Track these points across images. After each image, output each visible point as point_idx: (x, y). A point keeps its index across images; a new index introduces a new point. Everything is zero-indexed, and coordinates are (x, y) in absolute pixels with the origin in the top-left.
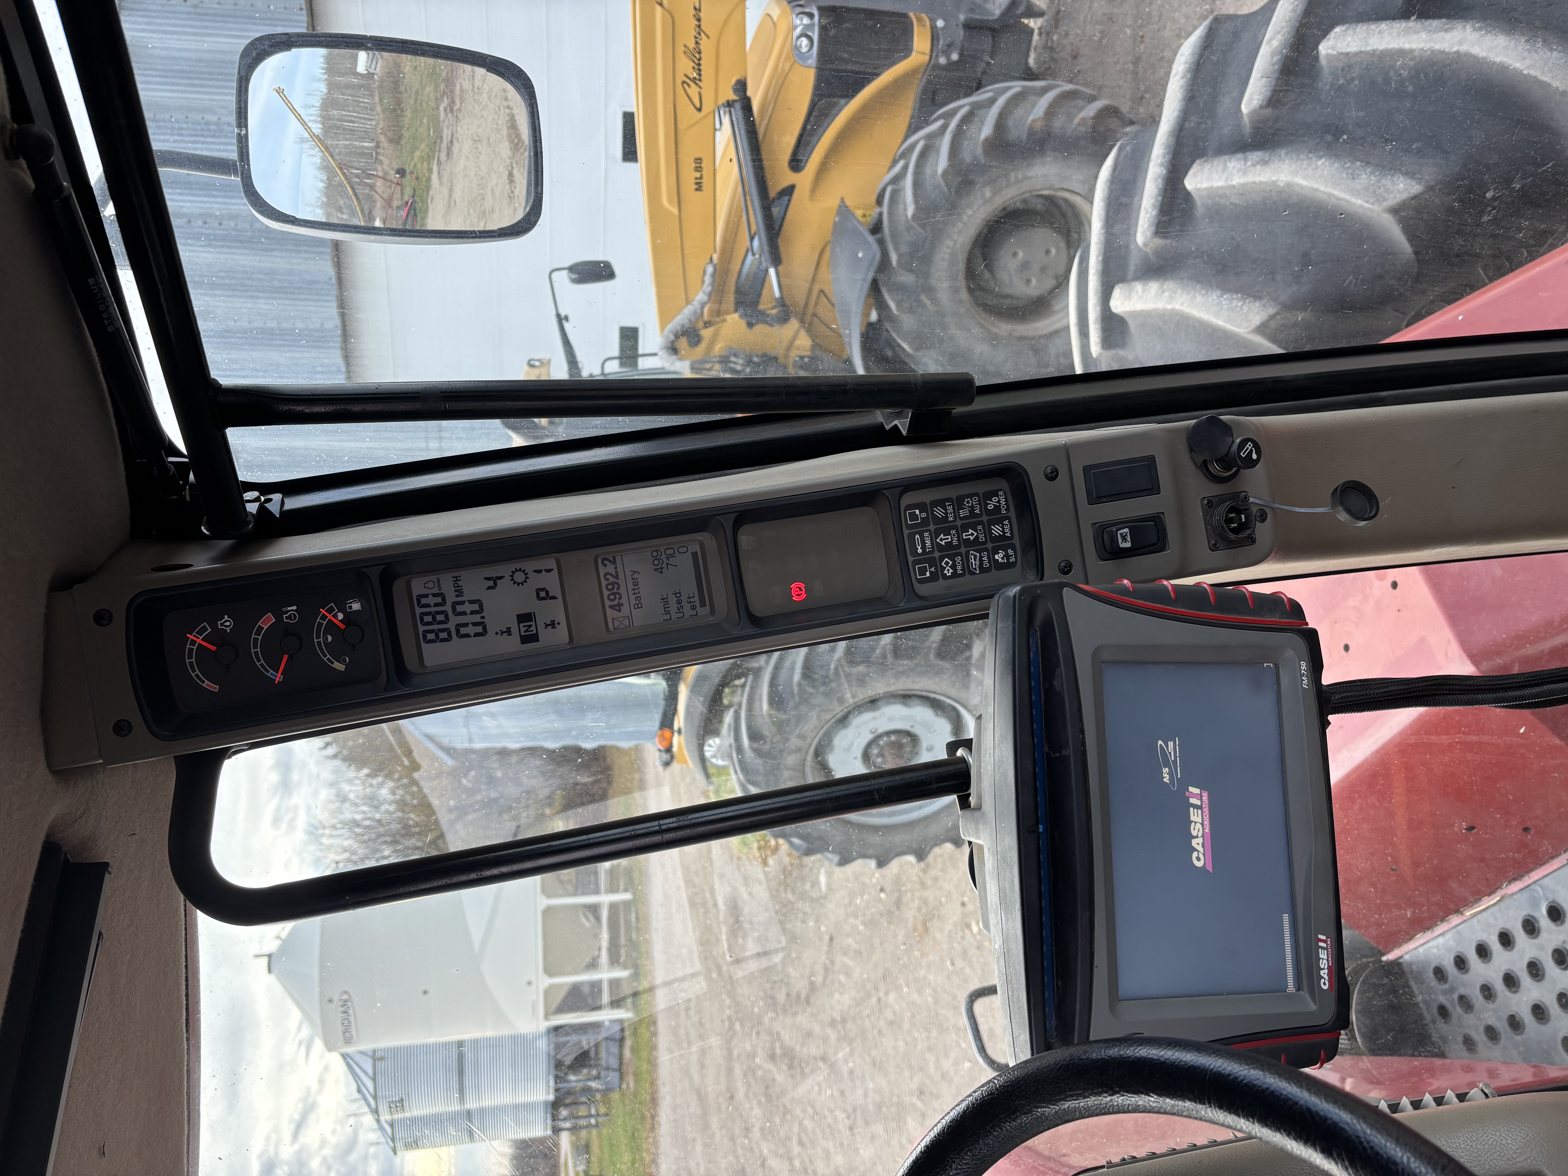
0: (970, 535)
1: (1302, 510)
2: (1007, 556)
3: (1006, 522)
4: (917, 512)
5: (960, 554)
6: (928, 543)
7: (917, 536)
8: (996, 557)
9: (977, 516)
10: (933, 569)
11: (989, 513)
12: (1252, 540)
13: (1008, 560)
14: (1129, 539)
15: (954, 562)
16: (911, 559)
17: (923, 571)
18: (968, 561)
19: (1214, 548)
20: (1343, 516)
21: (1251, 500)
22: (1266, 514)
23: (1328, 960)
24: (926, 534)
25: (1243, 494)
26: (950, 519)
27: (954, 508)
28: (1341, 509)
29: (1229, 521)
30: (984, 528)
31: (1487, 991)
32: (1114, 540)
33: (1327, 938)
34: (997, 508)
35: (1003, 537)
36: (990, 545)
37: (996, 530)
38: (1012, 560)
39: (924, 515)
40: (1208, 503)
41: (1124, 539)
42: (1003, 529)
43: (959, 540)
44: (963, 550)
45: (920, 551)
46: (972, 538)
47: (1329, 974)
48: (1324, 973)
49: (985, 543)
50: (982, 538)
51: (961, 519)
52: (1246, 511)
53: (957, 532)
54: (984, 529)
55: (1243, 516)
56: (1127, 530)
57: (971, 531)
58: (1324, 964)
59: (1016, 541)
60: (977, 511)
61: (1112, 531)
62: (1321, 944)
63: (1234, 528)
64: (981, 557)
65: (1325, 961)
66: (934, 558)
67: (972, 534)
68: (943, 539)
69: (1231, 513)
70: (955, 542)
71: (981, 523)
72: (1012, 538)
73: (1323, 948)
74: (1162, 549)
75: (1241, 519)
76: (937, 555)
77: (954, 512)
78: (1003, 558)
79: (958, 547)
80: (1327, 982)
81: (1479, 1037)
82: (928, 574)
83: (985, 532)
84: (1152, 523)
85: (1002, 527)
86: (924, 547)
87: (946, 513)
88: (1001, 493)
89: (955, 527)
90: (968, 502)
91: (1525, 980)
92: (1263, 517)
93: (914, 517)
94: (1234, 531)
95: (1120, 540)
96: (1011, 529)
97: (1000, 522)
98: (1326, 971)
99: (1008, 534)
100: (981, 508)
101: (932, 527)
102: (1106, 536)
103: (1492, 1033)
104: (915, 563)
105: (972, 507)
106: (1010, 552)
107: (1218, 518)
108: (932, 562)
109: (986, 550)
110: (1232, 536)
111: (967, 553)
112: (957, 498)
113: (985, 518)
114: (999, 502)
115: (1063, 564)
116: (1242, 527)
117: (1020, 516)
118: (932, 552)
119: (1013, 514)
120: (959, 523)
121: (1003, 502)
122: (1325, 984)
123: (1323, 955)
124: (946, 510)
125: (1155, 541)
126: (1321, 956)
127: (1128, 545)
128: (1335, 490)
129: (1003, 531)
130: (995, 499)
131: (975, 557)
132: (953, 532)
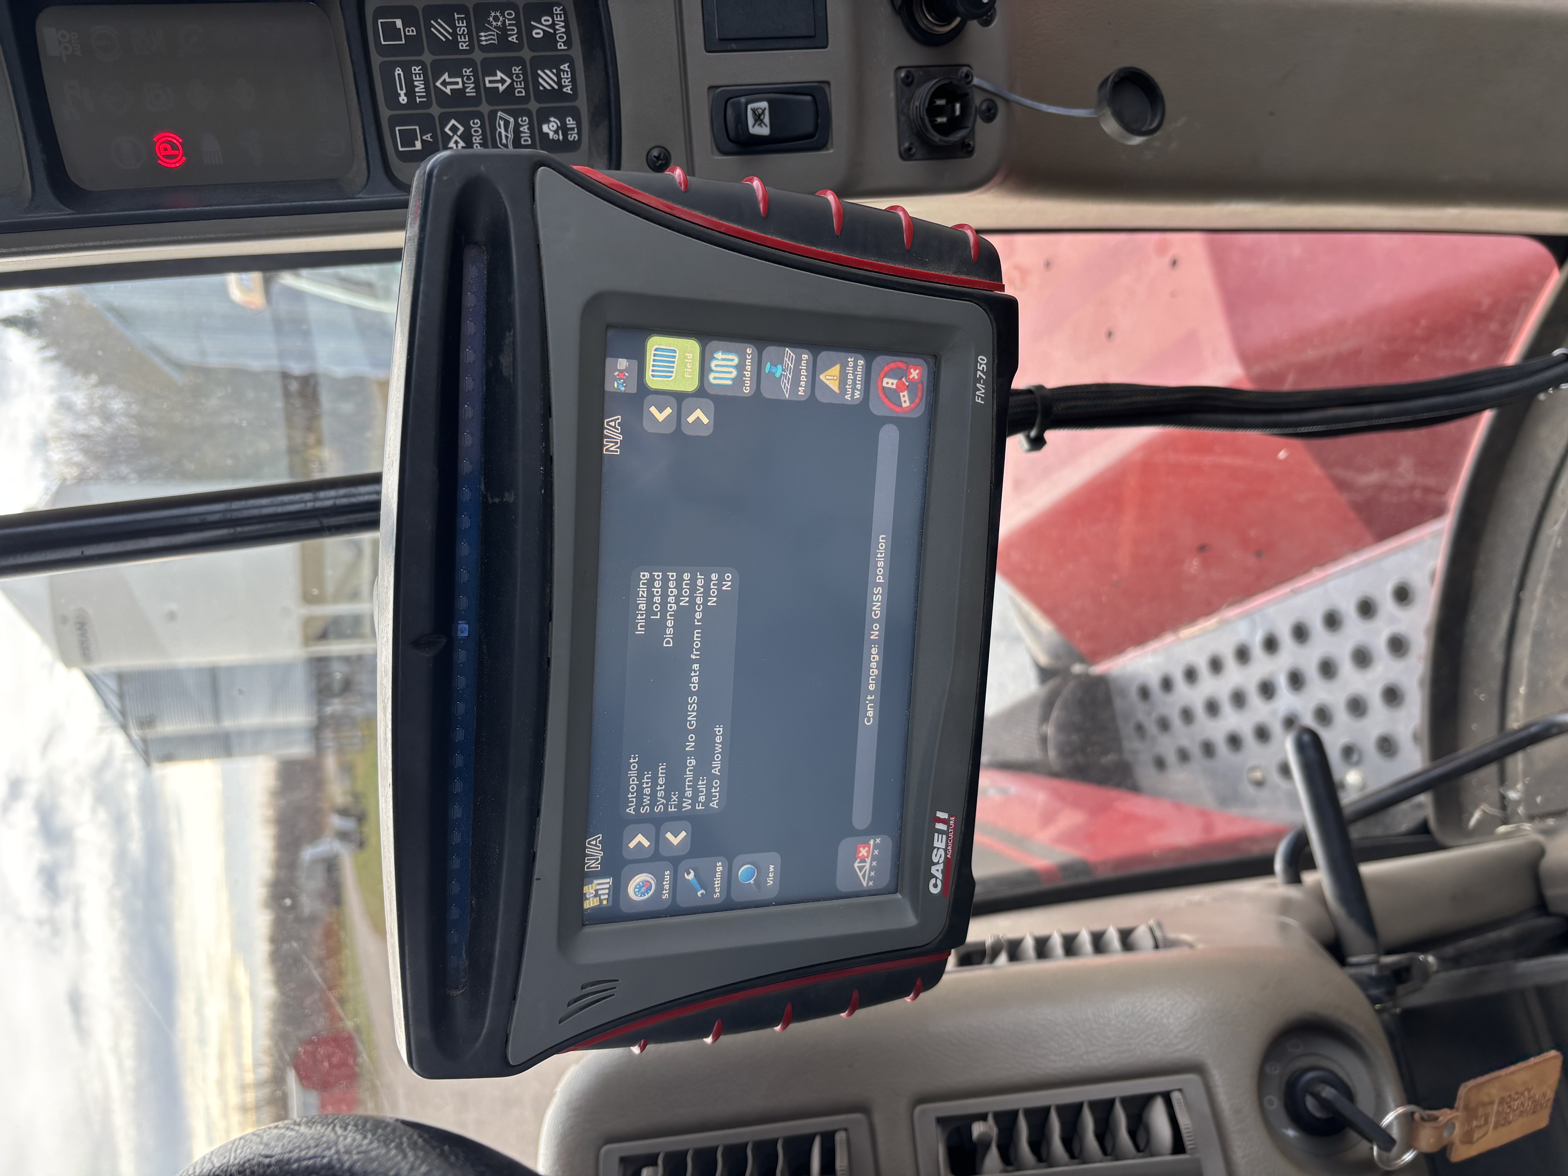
0: (499, 81)
1: (1053, 110)
2: (564, 129)
3: (565, 67)
4: (399, 23)
5: (479, 115)
6: (420, 87)
7: (398, 71)
8: (545, 128)
9: (511, 46)
10: (428, 137)
11: (534, 44)
12: (966, 149)
13: (565, 135)
14: (767, 120)
15: (468, 128)
16: (385, 113)
17: (409, 138)
18: (493, 129)
19: (906, 155)
20: (1111, 126)
21: (976, 81)
22: (996, 108)
23: (946, 850)
24: (416, 69)
25: (965, 69)
26: (463, 46)
27: (468, 26)
28: (1108, 112)
29: (933, 111)
30: (524, 70)
31: (1187, 715)
32: (741, 120)
33: (950, 816)
34: (550, 38)
35: (557, 94)
36: (533, 106)
37: (547, 79)
38: (573, 136)
39: (412, 31)
40: (907, 77)
41: (758, 118)
42: (560, 78)
43: (477, 88)
44: (485, 108)
45: (403, 99)
46: (502, 88)
47: (945, 872)
48: (937, 871)
49: (526, 99)
50: (520, 91)
51: (484, 49)
52: (964, 98)
53: (475, 72)
54: (525, 73)
55: (958, 106)
56: (764, 105)
57: (500, 75)
58: (938, 857)
59: (582, 104)
60: (513, 39)
61: (739, 103)
62: (940, 826)
63: (941, 124)
64: (517, 126)
65: (942, 852)
66: (431, 116)
67: (503, 81)
68: (448, 83)
69: (940, 98)
70: (470, 91)
71: (519, 61)
72: (574, 96)
73: (941, 832)
74: (822, 145)
75: (954, 110)
76: (435, 110)
77: (470, 33)
78: (556, 132)
79: (476, 101)
80: (939, 883)
81: (1171, 758)
82: (418, 145)
83: (525, 80)
84: (809, 98)
85: (558, 75)
86: (410, 93)
87: (454, 34)
88: (557, 10)
89: (470, 63)
90: (496, 19)
91: (1227, 708)
92: (989, 115)
93: (392, 32)
94: (941, 129)
95: (751, 120)
96: (573, 81)
97: (554, 63)
98: (940, 867)
99: (568, 90)
100: (519, 33)
101: (428, 57)
102: (730, 112)
103: (1184, 756)
104: (395, 121)
105: (503, 29)
106: (570, 122)
107: (917, 104)
108: (427, 123)
109: (528, 113)
110: (937, 137)
111: (493, 115)
112: (477, 7)
113: (527, 54)
114: (553, 26)
115: (655, 153)
116: (955, 124)
117: (588, 57)
118: (426, 105)
119: (577, 52)
120: (478, 56)
121: (560, 28)
122: (935, 886)
123: (940, 842)
124: (454, 27)
125: (810, 129)
126: (936, 844)
127: (765, 131)
128: (1105, 81)
129: (559, 83)
130: (546, 20)
131: (507, 123)
132: (467, 72)
